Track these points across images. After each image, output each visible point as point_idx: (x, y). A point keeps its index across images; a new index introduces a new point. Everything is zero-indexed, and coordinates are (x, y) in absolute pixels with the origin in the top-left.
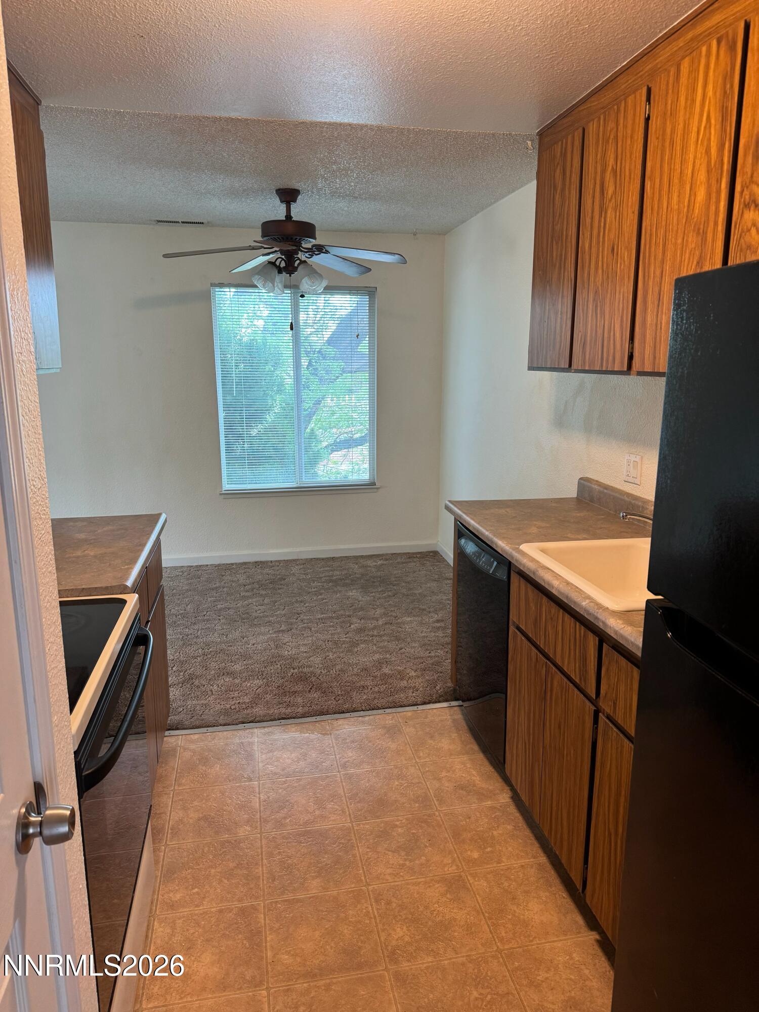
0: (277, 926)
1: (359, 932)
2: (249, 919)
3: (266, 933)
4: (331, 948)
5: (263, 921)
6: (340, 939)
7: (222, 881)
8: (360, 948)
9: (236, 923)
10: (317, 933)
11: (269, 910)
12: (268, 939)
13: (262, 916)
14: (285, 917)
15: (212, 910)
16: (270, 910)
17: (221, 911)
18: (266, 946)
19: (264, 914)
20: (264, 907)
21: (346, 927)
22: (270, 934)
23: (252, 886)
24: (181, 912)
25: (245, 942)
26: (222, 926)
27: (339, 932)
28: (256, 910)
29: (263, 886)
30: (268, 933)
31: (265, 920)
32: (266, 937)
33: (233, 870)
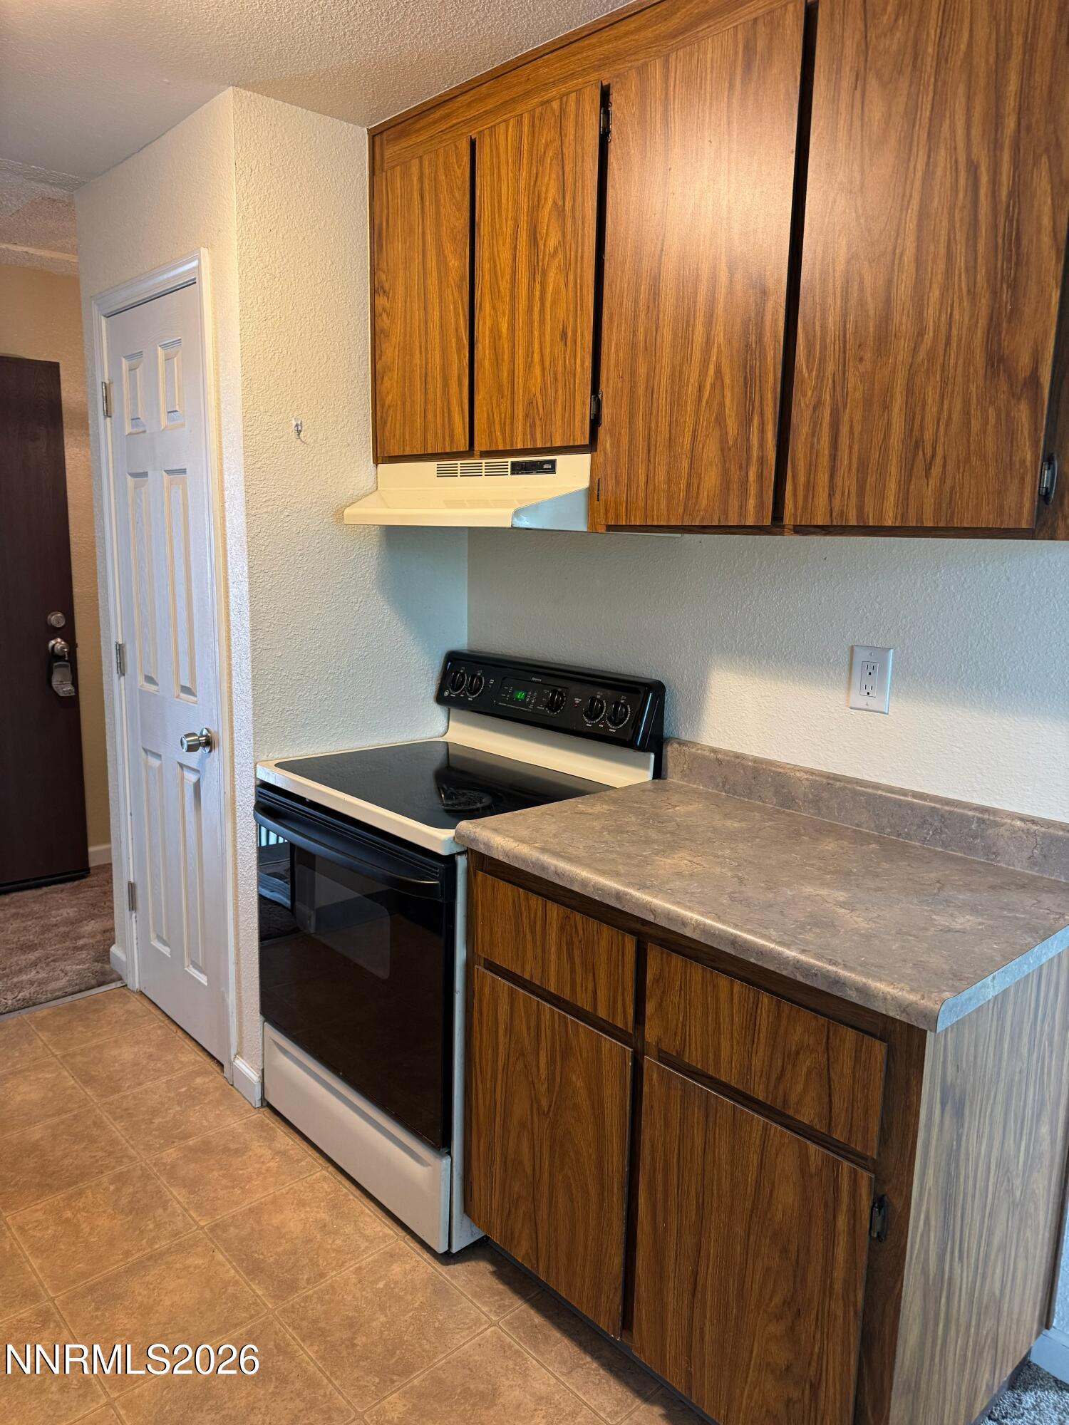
0: (230, 1290)
1: (104, 1327)
2: (275, 1283)
3: (240, 1275)
4: (140, 1294)
5: (254, 1287)
6: (130, 1309)
7: (356, 1311)
8: (97, 1309)
9: (290, 1270)
10: (167, 1301)
11: (255, 1303)
12: (233, 1271)
13: (260, 1293)
14: (226, 1303)
15: (335, 1273)
16: (253, 1303)
17: (322, 1275)
18: (230, 1263)
19: (258, 1296)
20: (265, 1305)
21: (128, 1326)
22: (234, 1277)
23: (304, 1323)
24: (372, 1254)
25: (261, 1257)
26: (305, 1261)
27: (135, 1315)
28: (274, 1296)
29: (287, 1330)
30: (238, 1277)
31: (253, 1290)
32: (237, 1271)
33: (354, 1333)
